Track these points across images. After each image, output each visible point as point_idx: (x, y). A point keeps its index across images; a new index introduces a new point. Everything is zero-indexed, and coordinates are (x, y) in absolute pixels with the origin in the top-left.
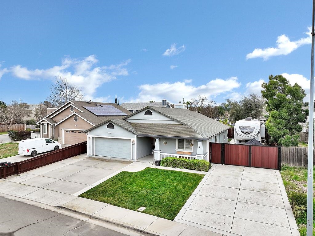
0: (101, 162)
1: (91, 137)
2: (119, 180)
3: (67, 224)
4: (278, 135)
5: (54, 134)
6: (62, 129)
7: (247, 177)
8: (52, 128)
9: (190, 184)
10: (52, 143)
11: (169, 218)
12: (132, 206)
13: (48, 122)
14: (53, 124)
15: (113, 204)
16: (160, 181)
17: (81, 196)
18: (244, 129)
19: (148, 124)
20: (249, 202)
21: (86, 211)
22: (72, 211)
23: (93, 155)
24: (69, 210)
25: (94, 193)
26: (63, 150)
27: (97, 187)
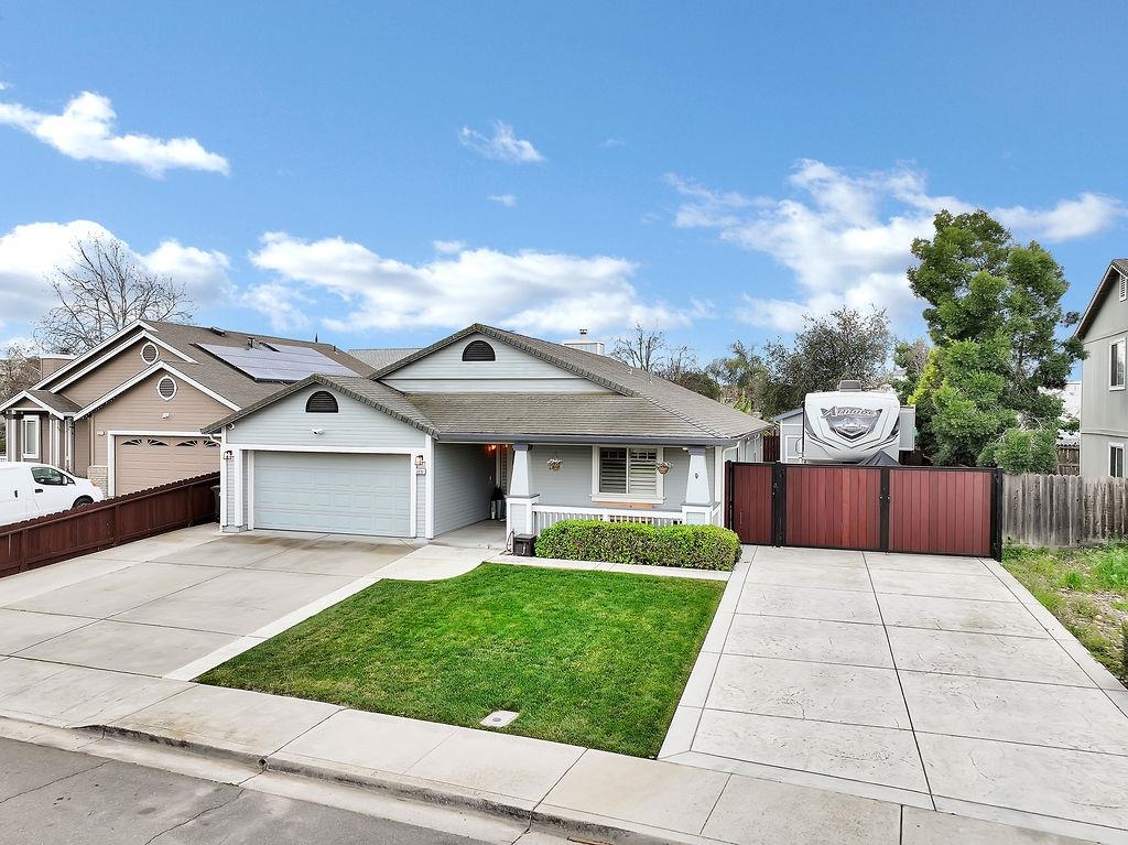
0: (282, 549)
1: (237, 449)
2: (373, 610)
3: (146, 803)
4: (979, 431)
5: (69, 458)
6: (106, 432)
7: (894, 586)
8: (62, 432)
9: (682, 615)
10: (61, 484)
11: (632, 747)
12: (454, 708)
13: (46, 408)
14: (67, 414)
15: (364, 706)
16: (554, 610)
17: (209, 679)
18: (840, 419)
19: (475, 394)
20: (943, 670)
21: (237, 741)
22: (169, 742)
23: (244, 527)
24: (153, 739)
25: (269, 664)
26: (114, 507)
27: (278, 640)
